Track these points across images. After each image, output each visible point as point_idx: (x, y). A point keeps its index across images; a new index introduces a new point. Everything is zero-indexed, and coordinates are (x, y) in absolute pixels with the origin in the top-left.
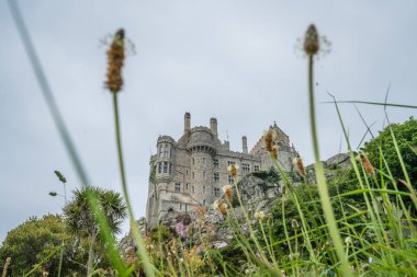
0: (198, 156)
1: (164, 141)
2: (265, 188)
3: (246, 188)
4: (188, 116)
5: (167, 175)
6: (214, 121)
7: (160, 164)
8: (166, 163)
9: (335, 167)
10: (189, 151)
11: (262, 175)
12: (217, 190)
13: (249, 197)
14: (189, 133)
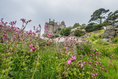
0: (51, 26)
1: (46, 23)
2: (59, 31)
4: (50, 19)
6: (54, 20)
10: (50, 25)
11: (59, 29)
12: (54, 30)
14: (50, 22)
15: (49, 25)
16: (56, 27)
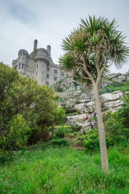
0: (40, 64)
1: (22, 52)
2: (76, 85)
3: (65, 84)
4: (36, 42)
5: (23, 71)
6: (49, 47)
7: (20, 64)
8: (23, 65)
9: (111, 80)
10: (36, 60)
12: (47, 83)
13: (67, 88)
14: (36, 51)
15: (31, 62)
16: (56, 72)
